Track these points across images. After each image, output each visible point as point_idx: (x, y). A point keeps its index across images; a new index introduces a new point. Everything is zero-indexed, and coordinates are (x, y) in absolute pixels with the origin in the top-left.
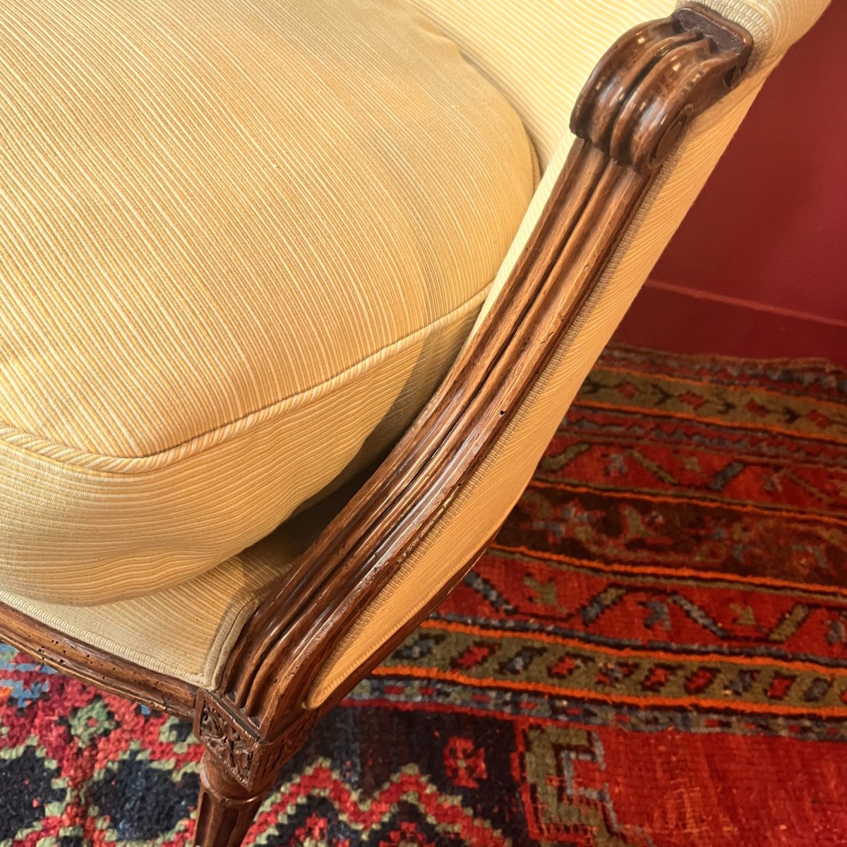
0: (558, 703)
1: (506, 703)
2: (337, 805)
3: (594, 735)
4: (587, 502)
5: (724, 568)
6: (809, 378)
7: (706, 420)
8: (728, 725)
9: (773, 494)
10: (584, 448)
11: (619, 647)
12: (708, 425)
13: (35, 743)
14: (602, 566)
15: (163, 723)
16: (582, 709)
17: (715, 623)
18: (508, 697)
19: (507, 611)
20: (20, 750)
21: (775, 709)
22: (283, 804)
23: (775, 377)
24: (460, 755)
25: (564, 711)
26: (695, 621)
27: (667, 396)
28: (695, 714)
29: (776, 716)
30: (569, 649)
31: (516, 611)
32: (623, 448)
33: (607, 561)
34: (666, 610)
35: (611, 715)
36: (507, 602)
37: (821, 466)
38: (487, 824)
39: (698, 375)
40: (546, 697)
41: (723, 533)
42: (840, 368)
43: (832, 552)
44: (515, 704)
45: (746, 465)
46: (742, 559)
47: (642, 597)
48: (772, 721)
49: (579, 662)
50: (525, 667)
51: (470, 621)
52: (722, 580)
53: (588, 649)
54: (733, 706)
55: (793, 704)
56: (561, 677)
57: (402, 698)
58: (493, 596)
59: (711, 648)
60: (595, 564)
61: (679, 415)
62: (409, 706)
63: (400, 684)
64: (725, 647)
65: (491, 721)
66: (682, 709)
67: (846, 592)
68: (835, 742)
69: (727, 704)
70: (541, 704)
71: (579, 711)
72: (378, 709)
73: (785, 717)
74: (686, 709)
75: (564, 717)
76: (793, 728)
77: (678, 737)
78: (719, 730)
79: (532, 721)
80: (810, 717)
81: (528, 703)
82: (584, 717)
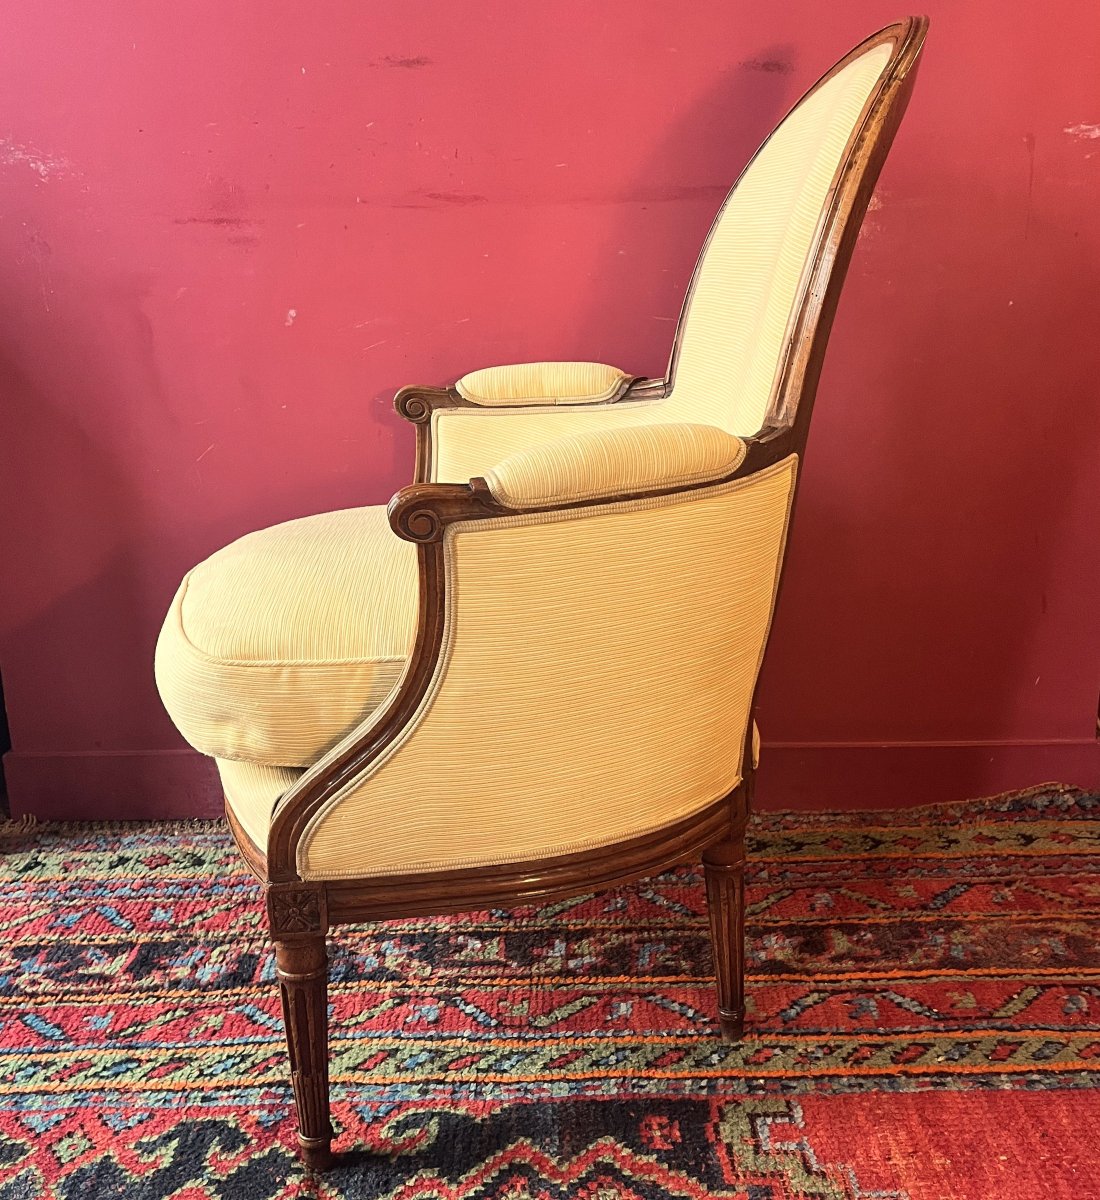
0: (755, 1083)
1: (702, 1088)
2: (536, 1168)
3: (794, 1103)
4: (788, 931)
5: (941, 965)
6: (1041, 802)
7: (923, 856)
8: (943, 1084)
9: (1005, 904)
10: (786, 893)
11: (819, 1033)
12: (926, 859)
13: (277, 1146)
14: (804, 977)
15: (383, 1126)
16: (781, 1085)
17: (930, 1009)
18: (704, 1083)
19: (704, 1023)
20: (267, 1151)
21: (995, 1069)
22: (486, 1171)
23: (1004, 809)
24: (655, 1127)
25: (762, 1088)
26: (908, 1010)
27: (877, 843)
28: (904, 1078)
29: (999, 1074)
30: (766, 1043)
31: (712, 1021)
32: (828, 888)
33: (808, 973)
34: (872, 1003)
35: (811, 1086)
36: (704, 1016)
37: (1063, 875)
38: (684, 1173)
39: (917, 823)
40: (743, 1079)
41: (941, 939)
42: (1074, 787)
43: (1071, 941)
44: (712, 1087)
45: (971, 885)
46: (961, 956)
47: (848, 996)
48: (995, 1078)
49: (777, 1051)
50: (721, 1061)
51: (665, 1034)
52: (937, 976)
53: (785, 1041)
54: (946, 1069)
55: (1020, 1061)
56: (757, 1064)
57: (599, 1092)
58: (690, 1013)
59: (922, 1028)
61: (893, 855)
62: (606, 1098)
63: (597, 1083)
64: (941, 1026)
65: (685, 1102)
66: (888, 1076)
67: (1087, 971)
68: (1069, 1089)
69: (941, 1069)
70: (738, 1085)
71: (777, 1086)
72: (576, 1102)
73: (1009, 1074)
74: (893, 1076)
75: (761, 1092)
76: (1018, 1082)
77: (884, 1096)
78: (931, 1088)
79: (728, 1098)
80: (1039, 1072)
81: (724, 1085)
82: (782, 1090)
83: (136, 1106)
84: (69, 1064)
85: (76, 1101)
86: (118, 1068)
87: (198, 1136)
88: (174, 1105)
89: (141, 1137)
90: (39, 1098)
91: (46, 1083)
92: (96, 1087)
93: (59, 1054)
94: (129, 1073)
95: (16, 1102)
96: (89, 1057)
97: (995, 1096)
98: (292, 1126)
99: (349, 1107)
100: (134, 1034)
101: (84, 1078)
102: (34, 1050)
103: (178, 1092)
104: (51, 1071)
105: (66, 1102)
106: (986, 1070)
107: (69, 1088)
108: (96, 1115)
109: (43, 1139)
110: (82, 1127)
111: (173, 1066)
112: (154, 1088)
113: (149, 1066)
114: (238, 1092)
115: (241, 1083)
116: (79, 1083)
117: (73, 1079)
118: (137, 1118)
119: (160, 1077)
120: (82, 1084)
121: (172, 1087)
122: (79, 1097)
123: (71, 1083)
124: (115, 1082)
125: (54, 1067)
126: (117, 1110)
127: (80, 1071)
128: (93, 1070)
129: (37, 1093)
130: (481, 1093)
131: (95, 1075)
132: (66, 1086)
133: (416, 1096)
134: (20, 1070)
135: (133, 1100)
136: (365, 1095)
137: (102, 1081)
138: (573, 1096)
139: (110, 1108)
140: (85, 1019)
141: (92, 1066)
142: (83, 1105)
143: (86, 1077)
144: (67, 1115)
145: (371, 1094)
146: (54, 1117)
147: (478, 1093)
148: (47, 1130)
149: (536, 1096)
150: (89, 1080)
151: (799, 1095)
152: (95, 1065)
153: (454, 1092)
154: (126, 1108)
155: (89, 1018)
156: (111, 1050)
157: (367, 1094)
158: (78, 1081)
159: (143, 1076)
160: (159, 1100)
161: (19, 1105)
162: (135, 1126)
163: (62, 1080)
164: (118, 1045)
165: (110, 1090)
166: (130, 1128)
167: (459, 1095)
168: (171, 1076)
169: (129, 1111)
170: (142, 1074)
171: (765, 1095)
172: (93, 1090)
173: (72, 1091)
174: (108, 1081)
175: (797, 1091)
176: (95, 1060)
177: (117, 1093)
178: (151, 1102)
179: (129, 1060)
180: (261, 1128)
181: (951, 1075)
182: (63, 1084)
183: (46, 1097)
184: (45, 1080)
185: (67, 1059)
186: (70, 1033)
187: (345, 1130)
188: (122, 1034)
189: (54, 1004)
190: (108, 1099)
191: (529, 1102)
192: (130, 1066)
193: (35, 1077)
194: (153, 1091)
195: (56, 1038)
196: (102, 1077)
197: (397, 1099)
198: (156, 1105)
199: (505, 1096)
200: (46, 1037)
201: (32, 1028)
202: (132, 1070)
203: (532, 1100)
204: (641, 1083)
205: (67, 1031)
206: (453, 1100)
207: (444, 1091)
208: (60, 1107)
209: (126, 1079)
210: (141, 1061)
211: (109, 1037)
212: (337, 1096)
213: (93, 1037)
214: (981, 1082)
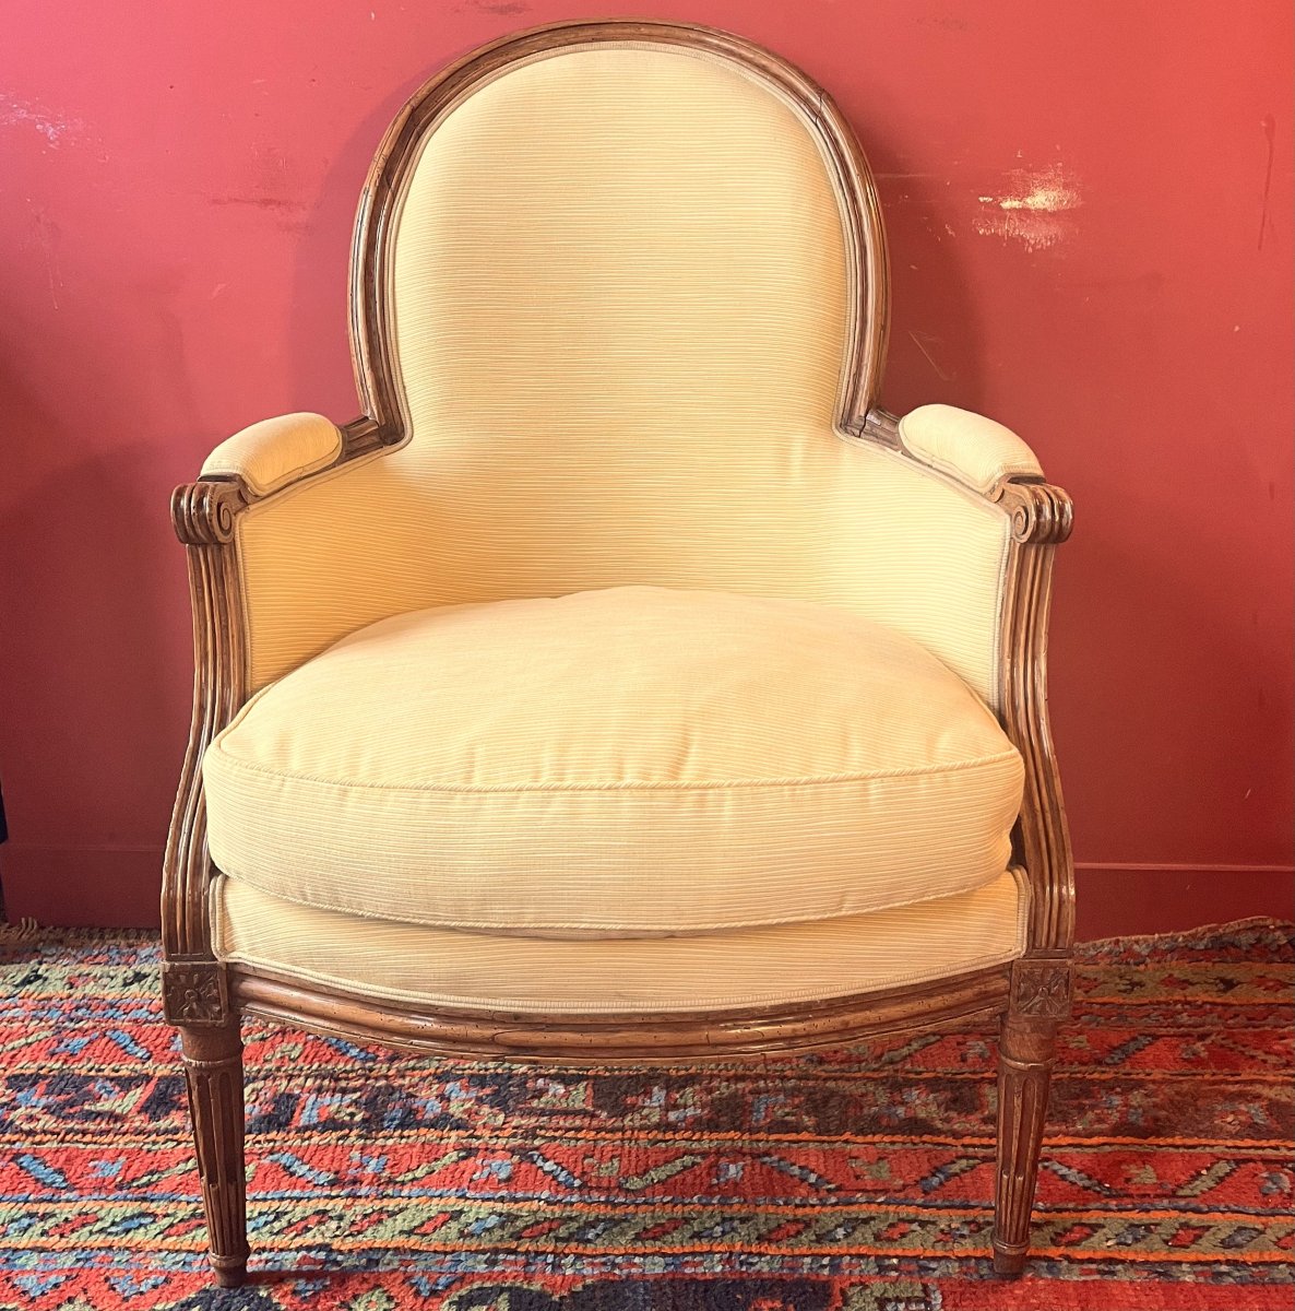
0: (887, 1262)
1: (824, 1266)
3: (932, 1288)
4: (933, 1085)
5: (1115, 1131)
6: (1247, 939)
7: (1100, 1000)
8: (1113, 1273)
9: (1197, 1061)
10: (933, 1039)
11: (967, 1207)
12: (1104, 1004)
14: (950, 1140)
16: (919, 1265)
17: (1100, 1183)
18: (826, 1261)
19: (829, 1191)
21: (1178, 1255)
23: (1200, 946)
25: (895, 1268)
26: (1073, 1184)
28: (1065, 1263)
29: (1179, 1263)
30: (904, 1215)
31: (839, 1188)
32: (983, 1035)
33: (956, 1135)
35: (954, 1267)
36: (829, 1183)
37: (1268, 1029)
40: (873, 1258)
41: (1117, 1100)
42: (1287, 923)
43: (1274, 1107)
44: (835, 1267)
45: (1156, 1037)
46: (1141, 1122)
48: (1174, 1268)
49: (915, 1226)
50: (847, 1236)
51: (781, 1203)
52: (1110, 1144)
53: (925, 1214)
54: (1117, 1256)
55: (1206, 1249)
56: (890, 1240)
57: (701, 1270)
58: (812, 1178)
59: (1092, 1205)
60: (941, 1139)
62: (709, 1277)
63: (698, 1259)
64: (1113, 1204)
65: (801, 1283)
66: (1047, 1259)
67: (1291, 1144)
68: (1263, 1284)
69: (1110, 1255)
70: (867, 1264)
71: (914, 1267)
72: (673, 1280)
73: (1193, 1264)
74: (1052, 1259)
75: (894, 1274)
76: (1202, 1273)
77: (1041, 1282)
78: (1097, 1277)
79: (853, 1280)
80: (1228, 1262)
81: (850, 1264)
82: (919, 1271)
83: (150, 1269)
84: (70, 1217)
85: (78, 1260)
86: (129, 1224)
87: (222, 1305)
88: (195, 1268)
89: (155, 1304)
90: (35, 1255)
91: (44, 1238)
92: (103, 1245)
93: (59, 1205)
94: (142, 1230)
95: (8, 1260)
96: (95, 1209)
97: (1174, 1289)
98: (334, 1298)
99: (402, 1278)
100: (148, 1184)
101: (88, 1234)
102: (32, 1197)
103: (199, 1254)
104: (51, 1222)
105: (68, 1261)
106: (1165, 1258)
107: (70, 1245)
108: (102, 1278)
109: (39, 1304)
110: (85, 1291)
111: (195, 1222)
112: (171, 1247)
113: (167, 1221)
114: (271, 1255)
115: (275, 1245)
116: (82, 1239)
117: (76, 1234)
118: (151, 1282)
119: (179, 1235)
120: (85, 1241)
121: (192, 1248)
122: (82, 1256)
123: (73, 1239)
124: (125, 1240)
125: (53, 1220)
126: (127, 1272)
127: (83, 1225)
128: (99, 1225)
129: (33, 1249)
130: (560, 1266)
131: (101, 1231)
132: (67, 1242)
133: (482, 1268)
134: (13, 1221)
135: (148, 1261)
136: (422, 1265)
137: (110, 1238)
138: (668, 1273)
139: (119, 1270)
140: (92, 1164)
141: (98, 1220)
142: (87, 1265)
143: (91, 1233)
144: (67, 1277)
145: (429, 1262)
146: (52, 1279)
147: (556, 1266)
148: (43, 1294)
149: (625, 1271)
150: (94, 1237)
151: (939, 1279)
152: (102, 1219)
153: (527, 1264)
154: (138, 1271)
155: (96, 1162)
156: (122, 1202)
157: (425, 1263)
158: (81, 1237)
159: (159, 1234)
160: (178, 1262)
161: (11, 1263)
162: (148, 1292)
163: (62, 1236)
164: (129, 1196)
165: (119, 1248)
166: (142, 1293)
167: (533, 1268)
168: (192, 1234)
169: (141, 1273)
170: (158, 1231)
171: (898, 1277)
172: (99, 1249)
173: (73, 1248)
174: (116, 1238)
175: (937, 1273)
176: (102, 1214)
177: (127, 1252)
178: (168, 1264)
179: (143, 1215)
180: (298, 1298)
181: (1122, 1262)
182: (64, 1240)
183: (42, 1254)
184: (42, 1234)
185: (67, 1211)
186: (73, 1180)
187: (397, 1305)
188: (135, 1184)
189: (55, 1145)
190: (116, 1259)
191: (617, 1278)
192: (143, 1221)
193: (31, 1229)
194: (170, 1251)
195: (57, 1185)
196: (110, 1234)
197: (460, 1269)
198: (174, 1268)
199: (587, 1271)
200: (44, 1183)
201: (28, 1172)
202: (145, 1226)
203: (620, 1276)
204: (751, 1260)
205: (70, 1178)
206: (526, 1273)
207: (515, 1263)
208: (59, 1266)
209: (138, 1236)
210: (156, 1216)
211: (120, 1187)
212: (388, 1264)
213: (100, 1186)
214: (1157, 1272)
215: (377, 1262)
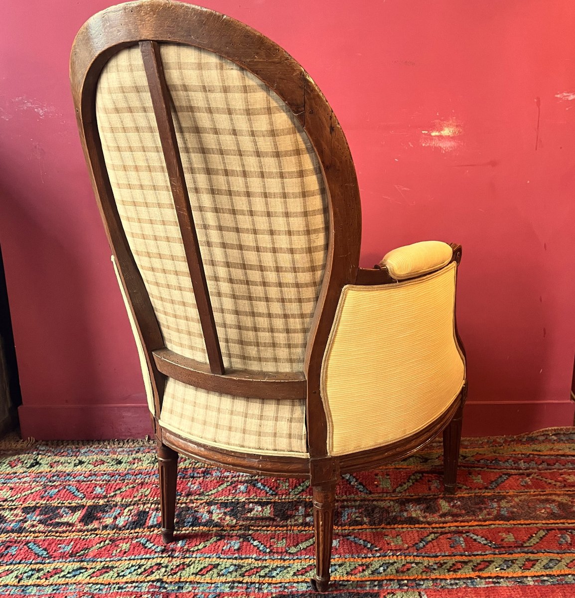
0: (402, 582)
1: (375, 586)
3: (422, 593)
4: (419, 501)
5: (496, 518)
8: (498, 583)
9: (527, 486)
11: (436, 557)
14: (427, 526)
16: (416, 583)
17: (491, 542)
18: (376, 583)
19: (376, 550)
21: (524, 574)
25: (405, 585)
26: (480, 543)
28: (478, 579)
29: (527, 577)
30: (408, 561)
31: (380, 549)
33: (429, 523)
34: (462, 539)
35: (430, 584)
36: (376, 547)
37: (555, 470)
39: (482, 446)
40: (396, 581)
41: (495, 505)
43: (561, 505)
44: (380, 585)
45: (510, 475)
46: (506, 514)
47: (449, 535)
48: (525, 579)
49: (413, 565)
50: (384, 570)
51: (356, 557)
52: (494, 524)
53: (418, 560)
54: (500, 575)
55: (537, 570)
56: (403, 572)
58: (369, 546)
59: (487, 552)
60: (423, 526)
64: (497, 551)
65: (367, 594)
66: (471, 578)
67: (570, 521)
68: (563, 584)
69: (497, 575)
70: (394, 584)
71: (414, 584)
72: (310, 594)
73: (532, 577)
74: (473, 578)
75: (406, 588)
76: (537, 581)
77: (469, 590)
78: (493, 585)
79: (388, 591)
80: (547, 575)
81: (386, 584)
82: (416, 586)
83: (84, 591)
84: (50, 570)
85: (54, 590)
86: (75, 572)
88: (104, 592)
90: (35, 588)
91: (39, 580)
93: (45, 565)
94: (81, 575)
95: (23, 590)
96: (61, 567)
97: (525, 588)
99: (193, 595)
100: (83, 555)
102: (33, 562)
103: (106, 585)
104: (41, 573)
105: (49, 590)
106: (520, 575)
107: (50, 583)
111: (104, 570)
112: (94, 582)
113: (92, 571)
114: (137, 584)
115: (139, 580)
116: (55, 580)
117: (52, 578)
119: (97, 577)
120: (57, 581)
121: (103, 582)
122: (56, 588)
123: (51, 580)
124: (74, 580)
125: (43, 572)
126: (75, 593)
127: (56, 574)
128: (63, 574)
129: (34, 585)
130: (261, 589)
131: (63, 576)
133: (227, 590)
134: (25, 572)
135: (83, 588)
136: (201, 589)
137: (67, 579)
138: (309, 591)
139: (71, 593)
140: (59, 546)
141: (62, 571)
142: (57, 592)
143: (59, 577)
145: (205, 588)
147: (260, 589)
149: (290, 590)
150: (60, 579)
151: (425, 589)
152: (64, 571)
153: (247, 588)
154: (79, 592)
155: (61, 545)
156: (72, 563)
157: (202, 588)
158: (55, 579)
159: (88, 576)
160: (96, 589)
161: (25, 592)
163: (46, 579)
164: (75, 560)
165: (71, 584)
167: (250, 590)
168: (103, 576)
169: (81, 593)
170: (88, 574)
171: (408, 589)
172: (63, 584)
173: (52, 585)
174: (70, 579)
175: (424, 587)
176: (64, 568)
177: (75, 585)
178: (92, 590)
179: (81, 568)
181: (503, 578)
182: (47, 581)
183: (38, 588)
185: (49, 568)
186: (51, 554)
188: (78, 555)
189: (43, 538)
190: (70, 588)
191: (286, 593)
192: (81, 571)
193: (33, 577)
194: (94, 584)
195: (44, 556)
196: (67, 577)
197: (218, 591)
198: (95, 592)
199: (274, 590)
200: (39, 555)
201: (32, 550)
202: (82, 573)
203: (287, 592)
204: (344, 584)
205: (50, 552)
206: (247, 592)
207: (242, 588)
208: (45, 593)
209: (80, 578)
210: (87, 569)
211: (71, 556)
212: (187, 589)
213: (63, 556)
214: (517, 581)
215: (182, 588)
